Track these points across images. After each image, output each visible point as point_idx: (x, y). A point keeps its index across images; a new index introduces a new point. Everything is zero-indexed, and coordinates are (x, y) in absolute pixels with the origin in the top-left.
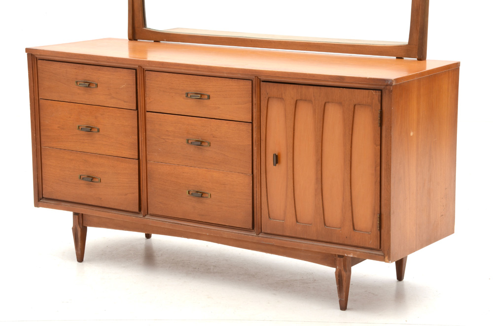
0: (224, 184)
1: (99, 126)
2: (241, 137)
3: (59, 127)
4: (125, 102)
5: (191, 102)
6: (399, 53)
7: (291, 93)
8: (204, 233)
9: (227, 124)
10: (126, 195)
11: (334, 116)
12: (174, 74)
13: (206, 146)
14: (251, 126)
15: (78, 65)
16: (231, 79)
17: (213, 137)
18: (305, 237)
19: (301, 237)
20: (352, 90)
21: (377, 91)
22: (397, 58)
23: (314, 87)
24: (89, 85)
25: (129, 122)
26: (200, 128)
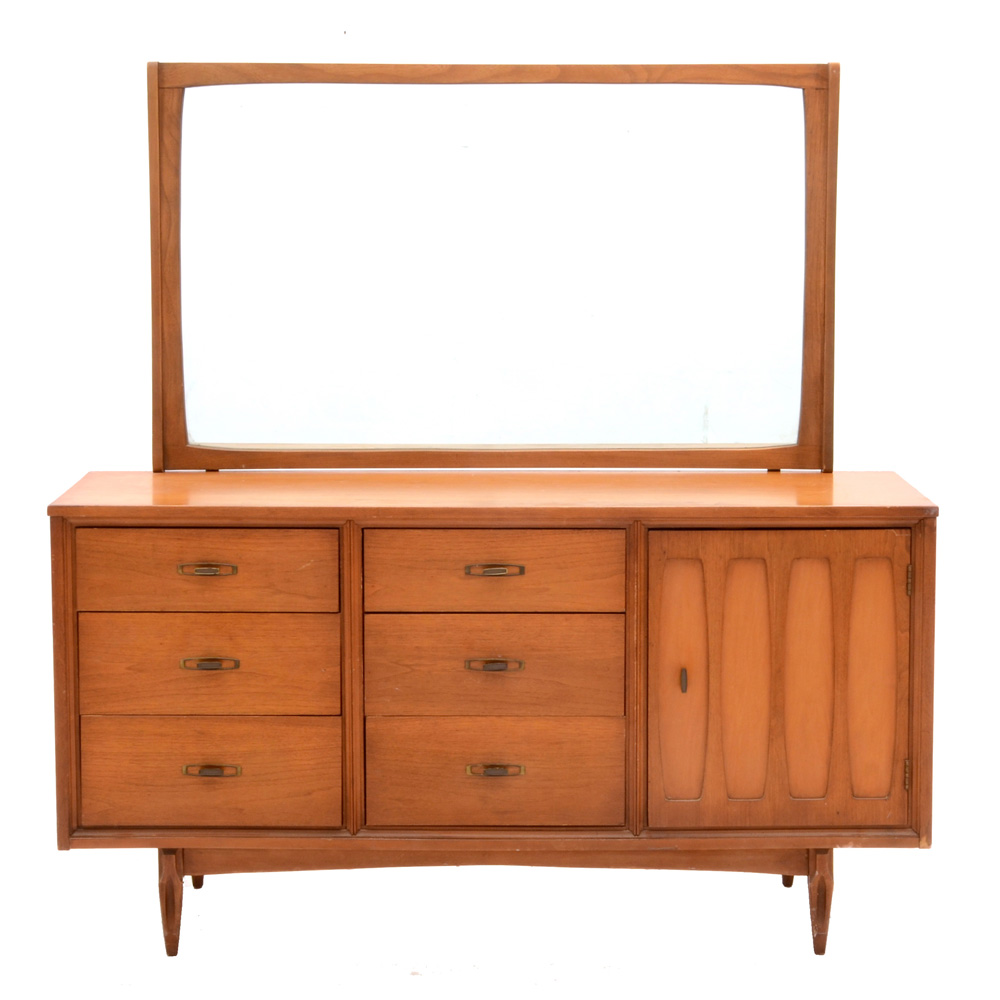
0: (557, 743)
1: (239, 656)
2: (603, 643)
3: (129, 668)
4: (309, 597)
5: (476, 584)
6: (772, 461)
7: (717, 547)
8: (509, 850)
9: (567, 620)
10: (309, 794)
11: (810, 585)
12: (436, 531)
13: (515, 670)
14: (623, 619)
15: (186, 531)
16: (576, 531)
17: (533, 650)
18: (748, 825)
19: (739, 825)
20: (852, 531)
21: (903, 531)
22: (769, 471)
23: (770, 532)
24: (209, 569)
25: (319, 639)
26: (496, 634)
